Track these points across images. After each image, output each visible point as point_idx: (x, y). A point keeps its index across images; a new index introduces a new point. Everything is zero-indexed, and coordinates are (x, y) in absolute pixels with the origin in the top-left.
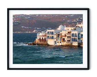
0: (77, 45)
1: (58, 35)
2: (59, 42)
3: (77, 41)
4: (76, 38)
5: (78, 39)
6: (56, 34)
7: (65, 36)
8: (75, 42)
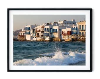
0: (49, 40)
1: (34, 30)
2: (35, 38)
3: (49, 36)
4: (48, 32)
5: (50, 33)
6: (31, 29)
7: (39, 31)
8: (47, 37)
